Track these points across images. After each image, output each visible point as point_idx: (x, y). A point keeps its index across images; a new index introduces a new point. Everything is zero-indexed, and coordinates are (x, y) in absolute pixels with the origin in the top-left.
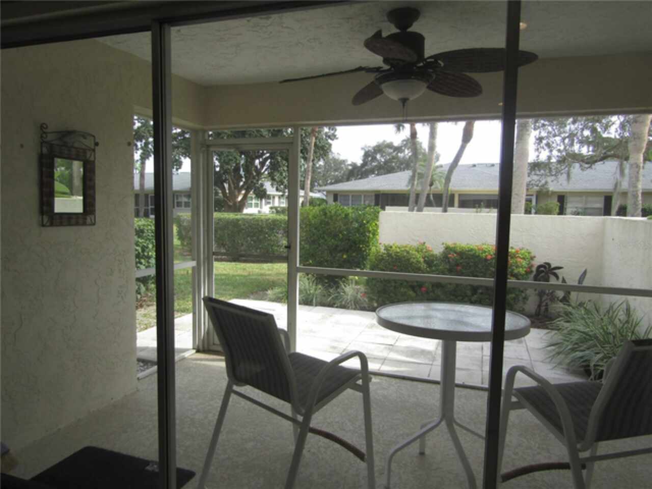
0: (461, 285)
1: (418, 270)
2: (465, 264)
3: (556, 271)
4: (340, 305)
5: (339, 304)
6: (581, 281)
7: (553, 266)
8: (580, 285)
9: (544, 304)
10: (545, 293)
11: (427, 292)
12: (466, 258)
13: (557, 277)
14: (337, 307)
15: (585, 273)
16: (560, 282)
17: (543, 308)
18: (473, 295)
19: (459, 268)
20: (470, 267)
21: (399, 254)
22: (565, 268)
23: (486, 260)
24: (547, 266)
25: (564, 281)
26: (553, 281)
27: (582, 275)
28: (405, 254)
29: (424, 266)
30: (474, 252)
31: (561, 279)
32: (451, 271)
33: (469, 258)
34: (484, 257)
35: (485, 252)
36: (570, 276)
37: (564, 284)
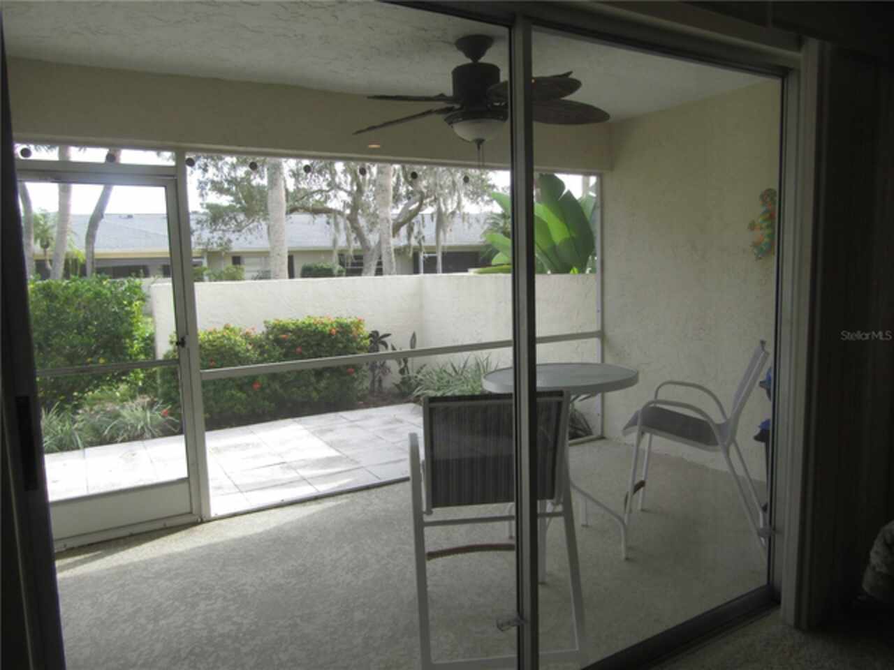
0: (303, 371)
1: (246, 361)
2: (304, 344)
3: (385, 339)
4: (129, 436)
5: (125, 435)
6: (413, 344)
7: (381, 334)
8: (413, 350)
9: (377, 379)
10: (376, 366)
11: (262, 389)
12: (304, 337)
13: (385, 345)
14: (123, 441)
15: (414, 336)
16: (390, 351)
17: (377, 384)
18: (318, 382)
19: (299, 350)
20: (312, 347)
21: (215, 344)
22: (393, 334)
23: (330, 335)
24: (375, 335)
25: (394, 349)
26: (382, 351)
27: (411, 340)
28: (226, 342)
29: (254, 354)
30: (314, 327)
31: (390, 347)
32: (286, 356)
33: (308, 335)
34: (328, 332)
35: (327, 325)
36: (400, 342)
37: (394, 351)
